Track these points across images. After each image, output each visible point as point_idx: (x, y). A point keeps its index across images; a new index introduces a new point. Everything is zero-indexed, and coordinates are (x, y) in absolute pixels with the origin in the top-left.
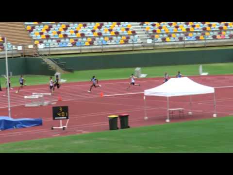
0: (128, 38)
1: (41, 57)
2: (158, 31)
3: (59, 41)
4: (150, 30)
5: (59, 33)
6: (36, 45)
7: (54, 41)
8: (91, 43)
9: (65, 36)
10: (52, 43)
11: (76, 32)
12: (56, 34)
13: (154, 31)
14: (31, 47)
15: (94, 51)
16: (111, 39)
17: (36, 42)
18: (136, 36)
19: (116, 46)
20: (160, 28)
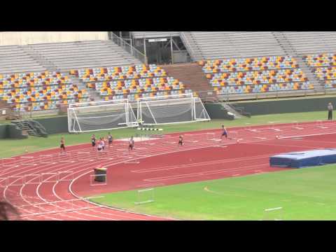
0: (301, 84)
1: (219, 103)
2: (329, 77)
3: (236, 88)
4: (321, 77)
5: (237, 80)
6: (216, 92)
7: (232, 88)
8: (267, 90)
9: (242, 83)
10: (230, 90)
11: (253, 79)
12: (234, 81)
13: (325, 78)
14: (210, 93)
15: (268, 97)
16: (285, 85)
17: (216, 89)
18: (308, 83)
19: (290, 92)
20: (331, 74)
